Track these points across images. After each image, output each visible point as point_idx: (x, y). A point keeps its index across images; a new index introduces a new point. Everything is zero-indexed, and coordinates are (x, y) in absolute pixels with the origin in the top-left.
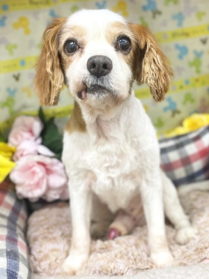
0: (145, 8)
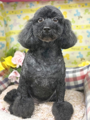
0: (75, 15)
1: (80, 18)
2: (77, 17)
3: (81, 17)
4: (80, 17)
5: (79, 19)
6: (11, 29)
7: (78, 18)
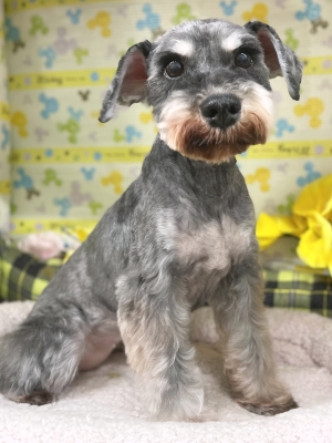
1: (320, 29)
2: (307, 24)
3: (325, 25)
4: (319, 24)
5: (314, 30)
6: (49, 64)
7: (310, 26)
